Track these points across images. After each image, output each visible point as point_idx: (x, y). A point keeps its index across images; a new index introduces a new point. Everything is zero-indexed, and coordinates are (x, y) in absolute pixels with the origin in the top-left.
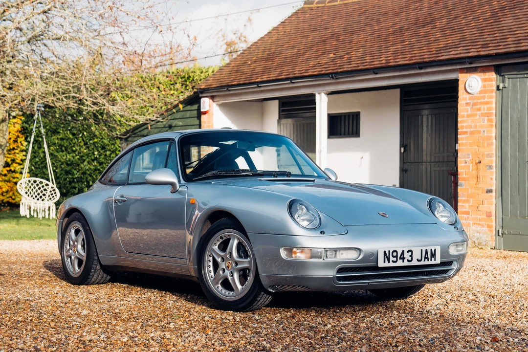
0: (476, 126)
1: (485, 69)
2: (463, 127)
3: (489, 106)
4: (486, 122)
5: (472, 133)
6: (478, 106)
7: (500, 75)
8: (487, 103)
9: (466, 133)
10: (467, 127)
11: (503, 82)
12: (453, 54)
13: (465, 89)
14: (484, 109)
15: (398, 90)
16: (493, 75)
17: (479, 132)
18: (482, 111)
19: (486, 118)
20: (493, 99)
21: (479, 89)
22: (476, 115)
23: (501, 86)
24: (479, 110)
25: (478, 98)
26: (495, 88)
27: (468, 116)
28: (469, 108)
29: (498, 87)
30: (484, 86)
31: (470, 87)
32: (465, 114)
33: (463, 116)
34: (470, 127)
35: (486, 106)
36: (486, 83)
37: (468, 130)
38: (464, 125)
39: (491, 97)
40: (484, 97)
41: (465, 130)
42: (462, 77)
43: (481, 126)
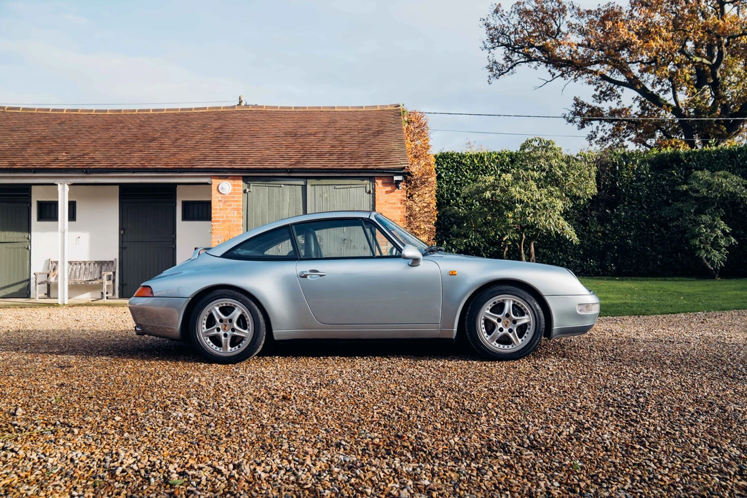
0: (227, 217)
1: (234, 178)
2: (216, 217)
3: (238, 203)
4: (236, 215)
5: (224, 222)
6: (229, 203)
7: (246, 183)
8: (237, 201)
9: (219, 221)
10: (219, 217)
11: (249, 187)
12: (206, 165)
13: (218, 191)
14: (234, 205)
15: (118, 187)
16: (240, 182)
17: (231, 221)
18: (232, 207)
19: (236, 212)
20: (241, 198)
21: (230, 191)
22: (227, 209)
23: (248, 190)
24: (230, 205)
25: (229, 197)
26: (242, 191)
27: (220, 209)
28: (221, 204)
29: (245, 191)
30: (234, 190)
31: (222, 188)
32: (218, 208)
33: (216, 209)
34: (223, 217)
35: (235, 204)
36: (236, 188)
37: (221, 219)
38: (217, 215)
39: (240, 198)
40: (234, 197)
41: (218, 219)
42: (215, 182)
43: (232, 217)
